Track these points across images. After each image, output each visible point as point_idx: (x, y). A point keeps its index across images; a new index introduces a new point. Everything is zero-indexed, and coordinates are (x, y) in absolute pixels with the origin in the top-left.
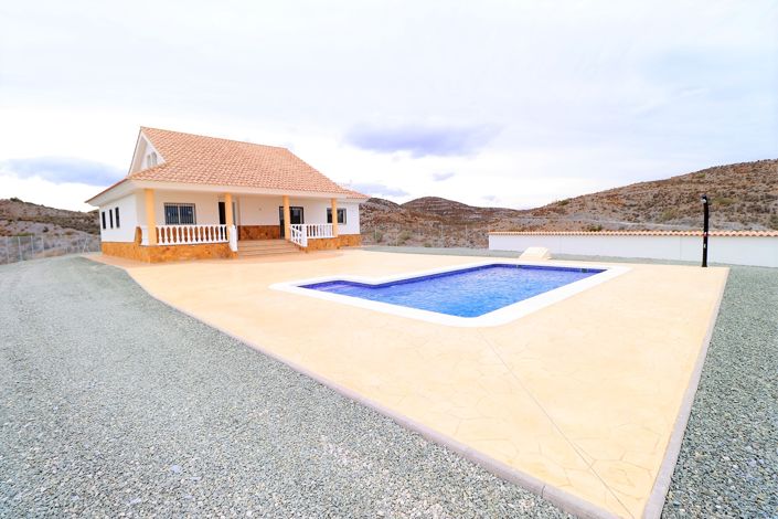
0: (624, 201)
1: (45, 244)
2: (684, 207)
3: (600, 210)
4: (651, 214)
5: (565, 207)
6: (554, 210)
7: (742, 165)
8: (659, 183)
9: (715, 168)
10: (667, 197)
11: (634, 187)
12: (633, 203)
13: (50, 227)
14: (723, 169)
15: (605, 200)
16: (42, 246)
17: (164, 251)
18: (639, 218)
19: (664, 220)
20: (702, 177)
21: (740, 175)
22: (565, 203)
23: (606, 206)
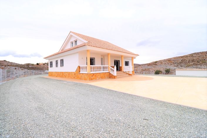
0: (173, 62)
1: (16, 72)
2: (191, 63)
3: (167, 64)
4: (182, 65)
5: (156, 63)
6: (153, 64)
7: (203, 52)
8: (182, 57)
9: (195, 53)
10: (185, 61)
11: (175, 58)
12: (176, 62)
13: (17, 68)
14: (198, 53)
15: (168, 61)
16: (15, 73)
17: (93, 76)
18: (179, 66)
19: (187, 67)
20: (193, 55)
21: (203, 55)
22: (156, 62)
23: (169, 63)
